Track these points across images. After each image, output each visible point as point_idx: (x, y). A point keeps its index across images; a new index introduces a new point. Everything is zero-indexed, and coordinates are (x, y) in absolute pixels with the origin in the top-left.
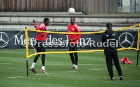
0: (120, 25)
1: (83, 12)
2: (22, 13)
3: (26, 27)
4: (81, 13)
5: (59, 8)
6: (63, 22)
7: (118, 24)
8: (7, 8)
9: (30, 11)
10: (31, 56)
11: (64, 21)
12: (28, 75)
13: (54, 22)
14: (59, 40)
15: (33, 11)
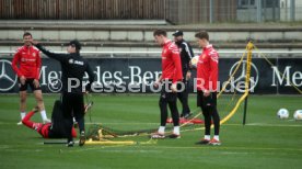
0: (236, 45)
1: (167, 20)
2: (50, 22)
4: (164, 22)
5: (122, 13)
6: (127, 40)
7: (232, 44)
8: (19, 12)
9: (65, 18)
11: (130, 38)
13: (109, 40)
14: (116, 77)
15: (70, 18)
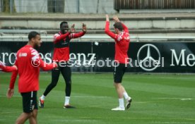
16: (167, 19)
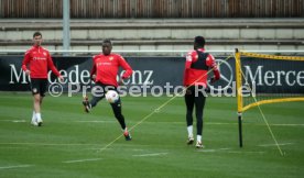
3: (237, 50)
10: (247, 107)
12: (241, 145)
16: (7, 30)
